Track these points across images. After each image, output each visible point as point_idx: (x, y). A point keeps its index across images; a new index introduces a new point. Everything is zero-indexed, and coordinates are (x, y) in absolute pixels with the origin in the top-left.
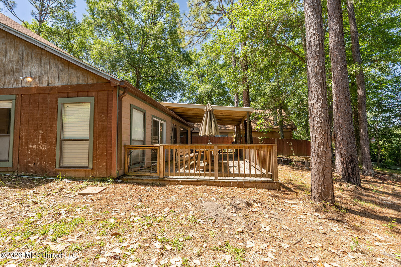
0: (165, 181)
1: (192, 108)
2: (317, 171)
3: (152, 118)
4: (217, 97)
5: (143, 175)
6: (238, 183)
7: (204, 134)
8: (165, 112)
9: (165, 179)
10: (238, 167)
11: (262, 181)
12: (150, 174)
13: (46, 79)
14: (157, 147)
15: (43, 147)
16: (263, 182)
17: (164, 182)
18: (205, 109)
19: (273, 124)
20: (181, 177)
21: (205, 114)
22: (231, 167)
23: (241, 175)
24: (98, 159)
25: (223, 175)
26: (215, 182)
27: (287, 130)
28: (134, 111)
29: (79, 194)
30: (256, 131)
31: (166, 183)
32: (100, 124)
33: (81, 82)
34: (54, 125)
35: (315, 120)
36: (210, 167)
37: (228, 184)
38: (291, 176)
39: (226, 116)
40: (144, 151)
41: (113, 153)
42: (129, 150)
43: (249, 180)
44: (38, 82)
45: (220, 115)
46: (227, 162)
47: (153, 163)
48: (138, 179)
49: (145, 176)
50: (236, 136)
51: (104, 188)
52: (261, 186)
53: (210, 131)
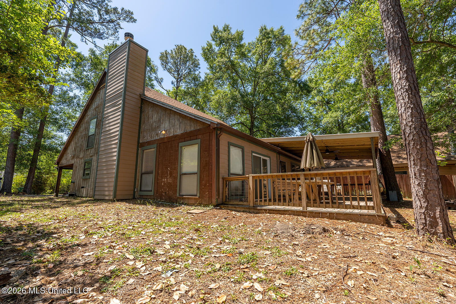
2: (417, 195)
3: (252, 154)
5: (237, 204)
6: (328, 214)
9: (255, 208)
13: (173, 130)
14: (247, 178)
15: (170, 180)
16: (360, 215)
18: (305, 139)
23: (333, 206)
24: (203, 188)
26: (302, 212)
28: (232, 148)
29: (187, 213)
32: (204, 160)
33: (192, 129)
34: (176, 164)
35: (406, 134)
37: (317, 215)
41: (213, 183)
42: (227, 182)
44: (168, 134)
48: (232, 207)
49: (239, 205)
51: (204, 211)
52: (359, 219)
53: (311, 163)
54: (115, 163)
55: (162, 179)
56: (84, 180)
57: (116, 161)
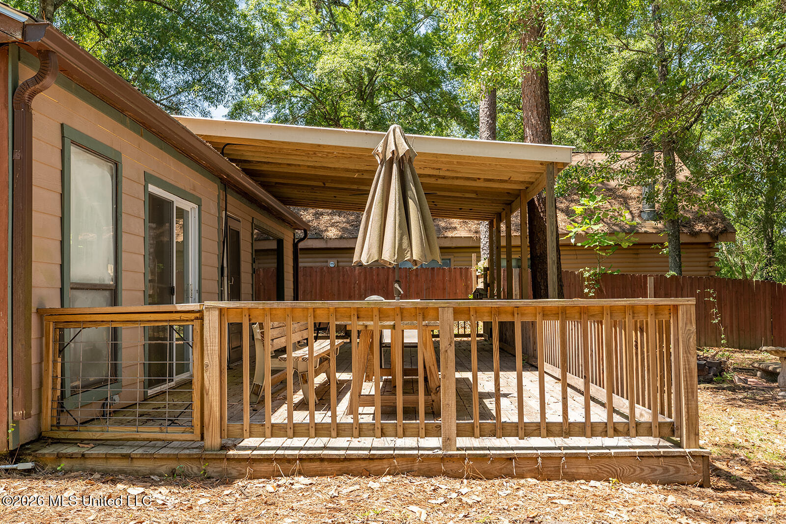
0: (229, 459)
1: (312, 145)
3: (146, 188)
4: (396, 94)
5: (128, 440)
6: (540, 460)
7: (376, 258)
8: (196, 161)
9: (231, 452)
10: (516, 395)
11: (637, 451)
12: (162, 432)
14: (192, 316)
16: (642, 456)
17: (225, 464)
18: (380, 149)
19: (639, 216)
20: (298, 442)
21: (381, 172)
22: (489, 395)
23: (550, 430)
25: (477, 431)
26: (443, 459)
27: (693, 240)
28: (77, 158)
30: (569, 245)
31: (234, 471)
36: (400, 400)
37: (498, 466)
38: (733, 429)
39: (453, 178)
40: (115, 334)
42: (58, 329)
43: (583, 448)
45: (430, 176)
46: (469, 375)
47: (151, 384)
48: (107, 457)
49: (137, 443)
50: (486, 265)
52: (635, 471)
53: (400, 245)
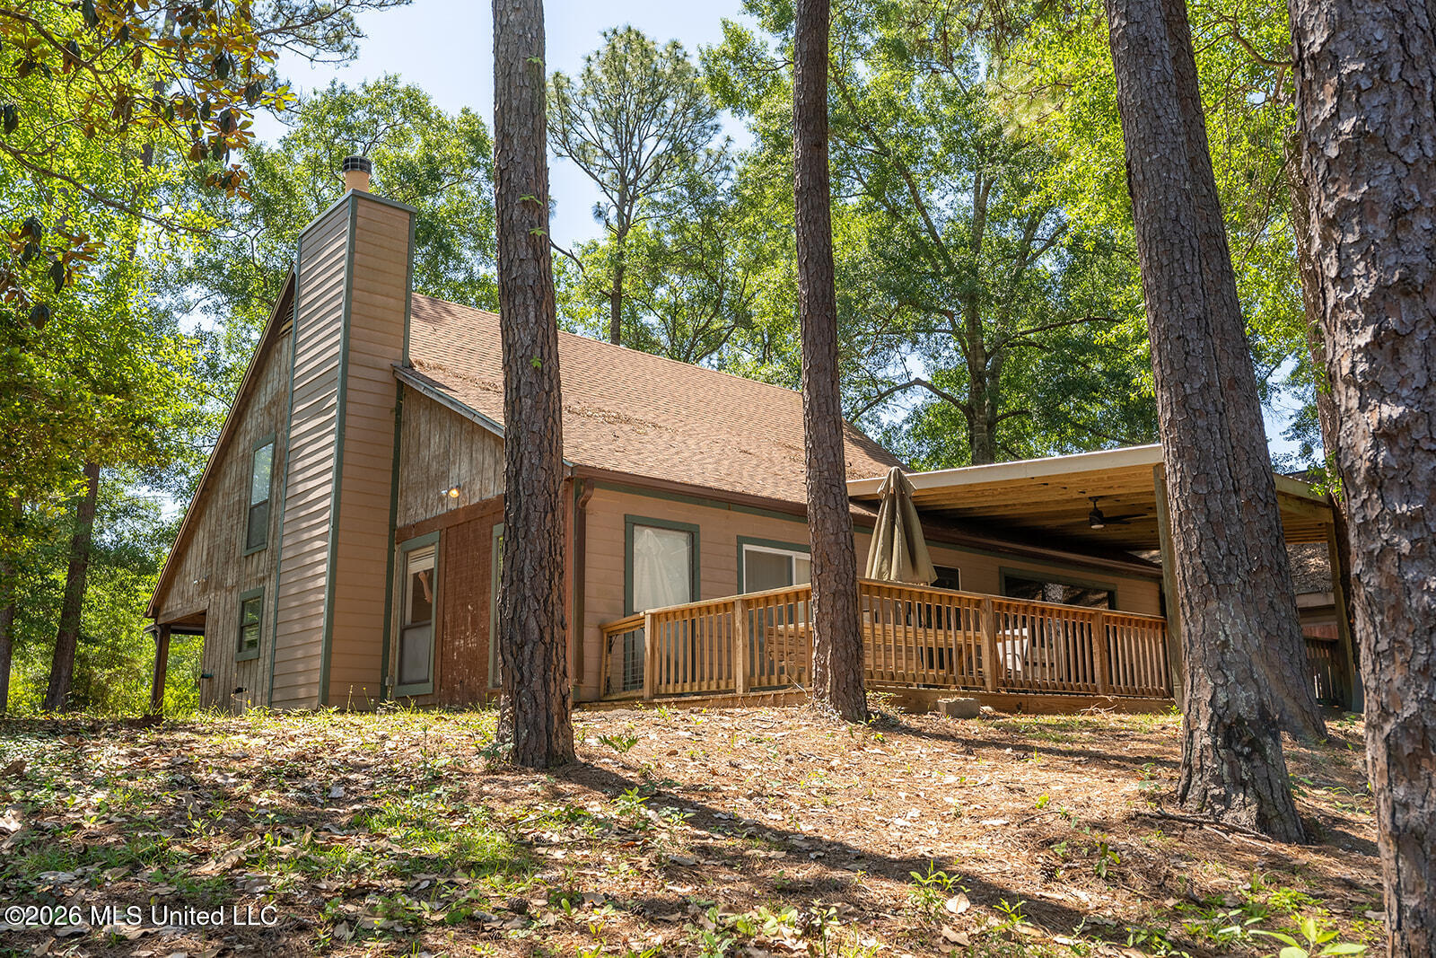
3: (739, 547)
13: (478, 486)
15: (472, 643)
34: (487, 590)
42: (610, 637)
44: (467, 497)
54: (322, 596)
55: (453, 641)
56: (244, 664)
57: (327, 590)
